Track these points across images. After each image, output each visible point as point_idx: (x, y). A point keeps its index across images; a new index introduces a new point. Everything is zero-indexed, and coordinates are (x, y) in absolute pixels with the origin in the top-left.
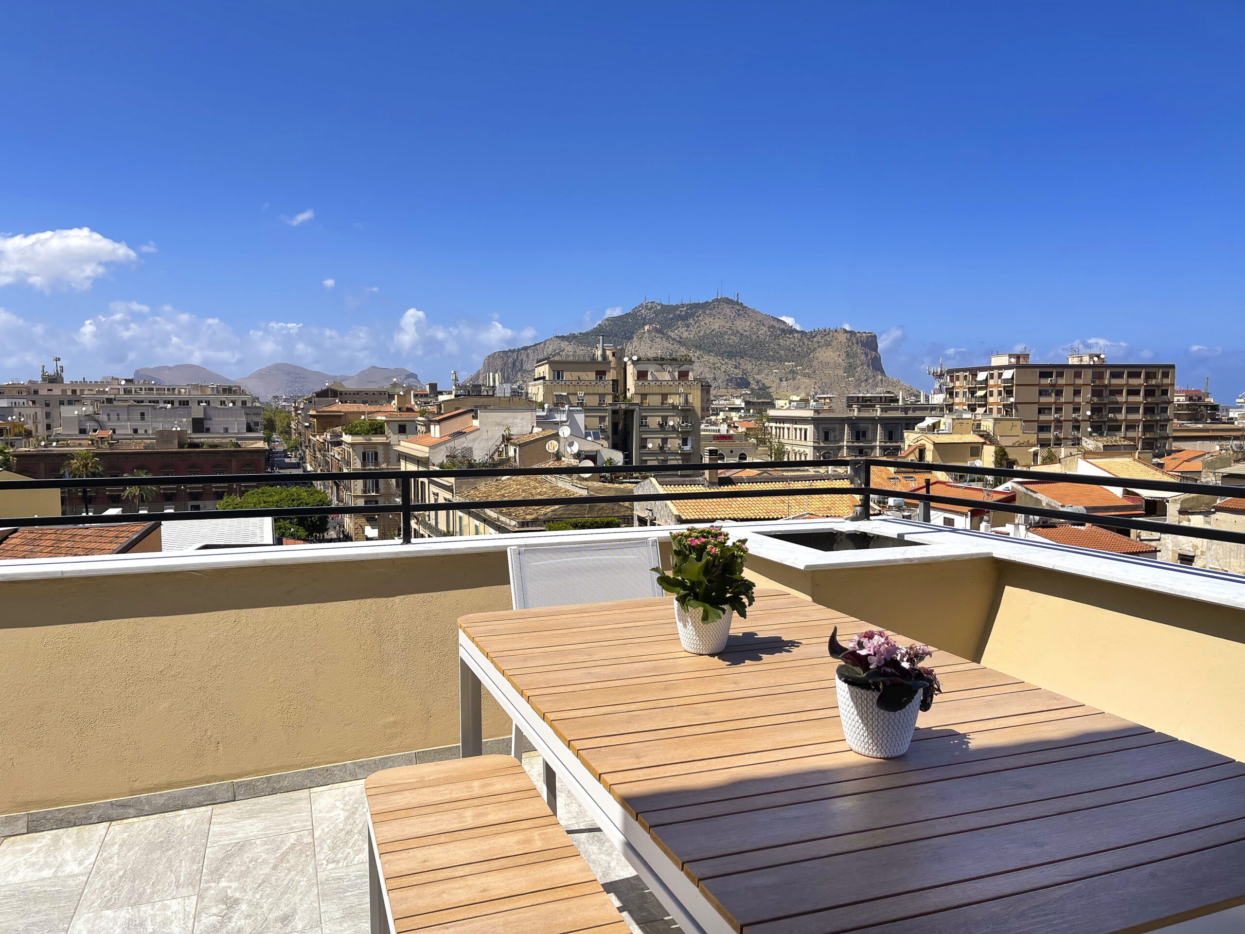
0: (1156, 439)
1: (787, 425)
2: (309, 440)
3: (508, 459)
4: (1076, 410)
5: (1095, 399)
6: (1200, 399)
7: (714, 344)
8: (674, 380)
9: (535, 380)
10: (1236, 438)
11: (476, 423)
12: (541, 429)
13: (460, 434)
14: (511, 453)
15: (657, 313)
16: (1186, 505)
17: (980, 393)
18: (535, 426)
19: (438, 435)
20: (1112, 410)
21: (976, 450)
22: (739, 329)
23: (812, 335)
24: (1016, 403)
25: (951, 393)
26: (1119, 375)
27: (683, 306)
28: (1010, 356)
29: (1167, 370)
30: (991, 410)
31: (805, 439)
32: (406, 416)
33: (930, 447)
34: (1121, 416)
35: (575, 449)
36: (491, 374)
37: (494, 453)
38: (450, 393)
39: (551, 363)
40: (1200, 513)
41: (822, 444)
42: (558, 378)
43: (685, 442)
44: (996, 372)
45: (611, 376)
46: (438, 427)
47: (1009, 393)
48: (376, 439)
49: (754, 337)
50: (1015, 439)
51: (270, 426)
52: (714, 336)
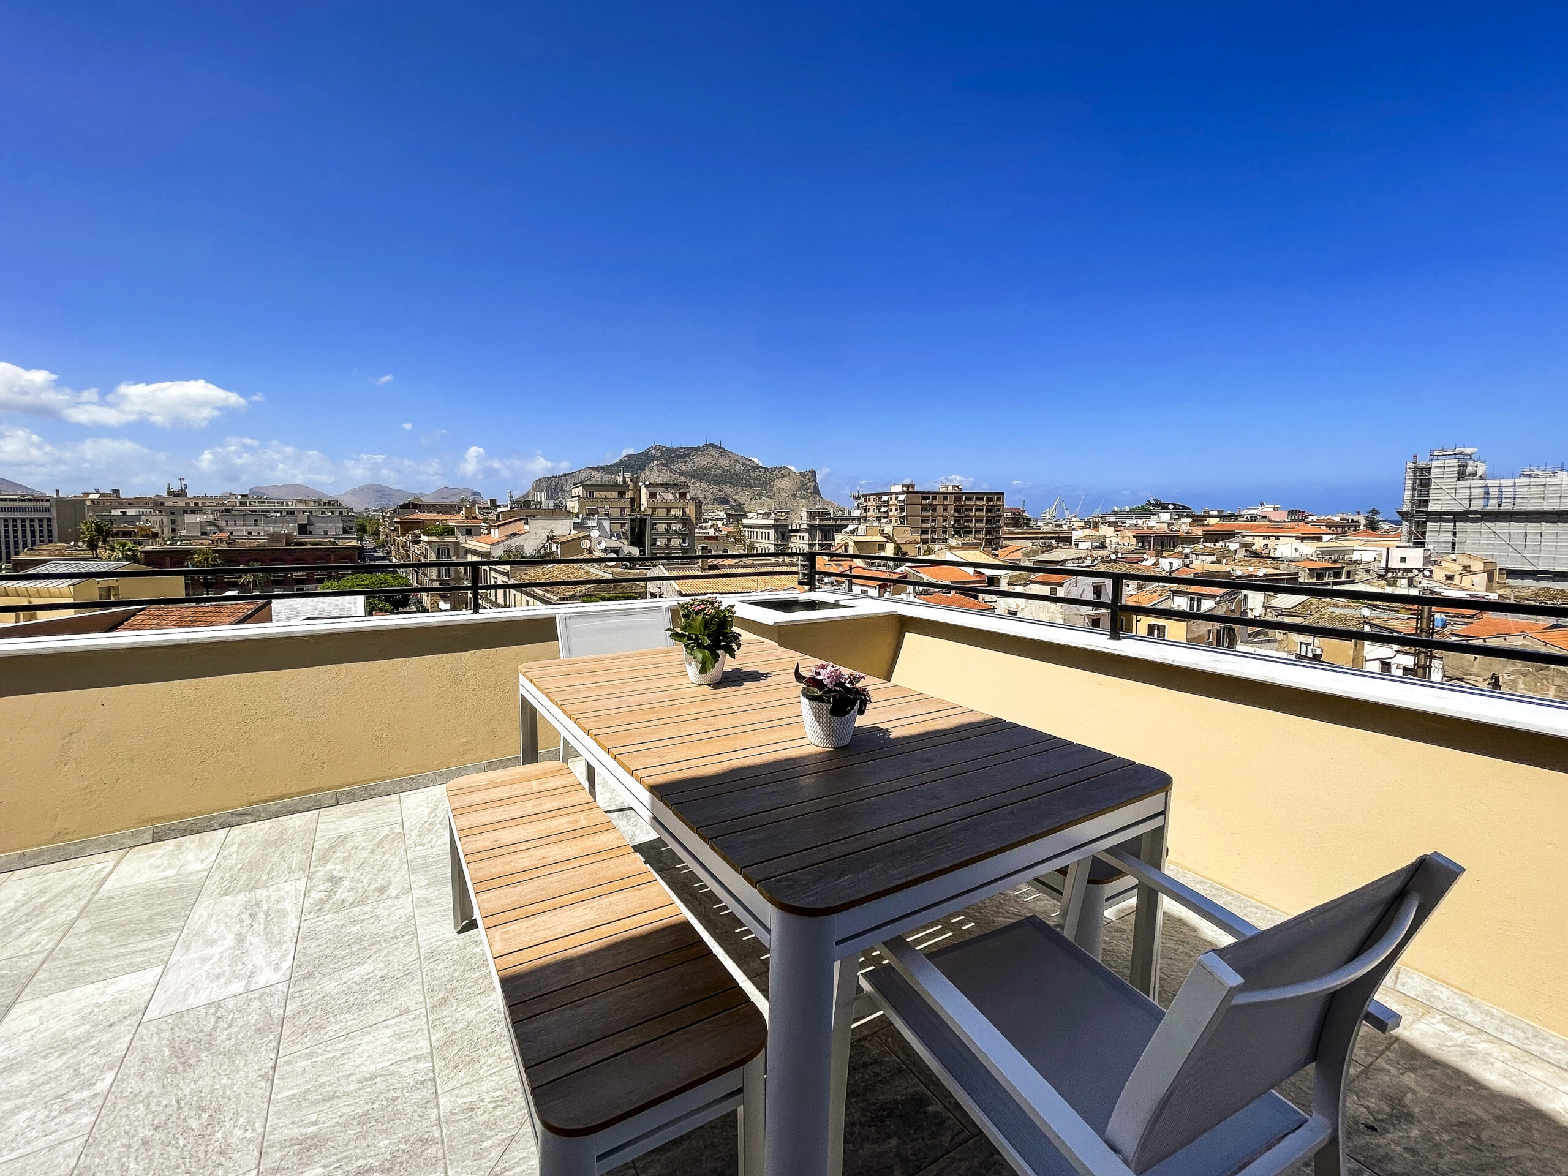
0: (993, 539)
1: (755, 530)
2: (394, 540)
3: (552, 553)
4: (944, 521)
5: (957, 514)
6: (1019, 514)
7: (704, 475)
8: (675, 498)
9: (572, 497)
10: (1042, 538)
11: (527, 527)
12: (577, 532)
13: (514, 535)
14: (554, 549)
15: (663, 453)
16: (1012, 580)
17: (884, 509)
18: (572, 529)
19: (497, 536)
20: (966, 521)
21: (881, 547)
22: (722, 465)
23: (772, 470)
24: (907, 516)
25: (865, 509)
26: (971, 499)
27: (682, 448)
28: (903, 486)
29: (1000, 496)
30: (891, 520)
31: (769, 539)
32: (471, 522)
33: (851, 544)
34: (972, 525)
35: (603, 546)
36: (538, 493)
37: (541, 549)
38: (507, 506)
39: (584, 486)
40: (1020, 585)
41: (780, 543)
42: (590, 496)
43: (684, 541)
44: (894, 497)
45: (630, 495)
46: (497, 530)
47: (903, 509)
48: (447, 539)
49: (732, 471)
50: (907, 539)
51: (362, 530)
52: (704, 469)
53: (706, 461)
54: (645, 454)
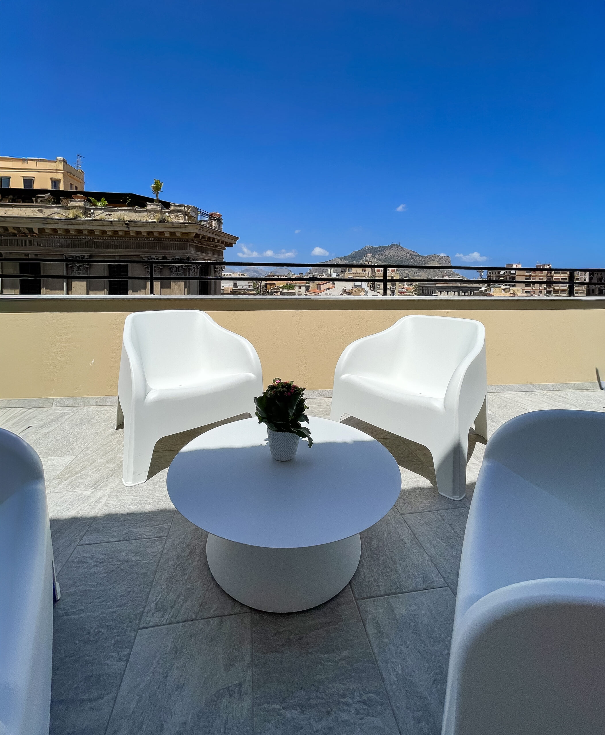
7: (391, 260)
15: (371, 249)
22: (400, 255)
27: (380, 247)
49: (405, 258)
52: (391, 257)
53: (391, 253)
54: (363, 250)
